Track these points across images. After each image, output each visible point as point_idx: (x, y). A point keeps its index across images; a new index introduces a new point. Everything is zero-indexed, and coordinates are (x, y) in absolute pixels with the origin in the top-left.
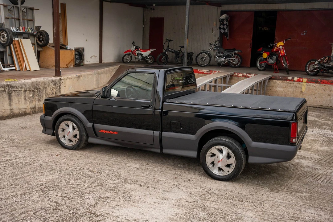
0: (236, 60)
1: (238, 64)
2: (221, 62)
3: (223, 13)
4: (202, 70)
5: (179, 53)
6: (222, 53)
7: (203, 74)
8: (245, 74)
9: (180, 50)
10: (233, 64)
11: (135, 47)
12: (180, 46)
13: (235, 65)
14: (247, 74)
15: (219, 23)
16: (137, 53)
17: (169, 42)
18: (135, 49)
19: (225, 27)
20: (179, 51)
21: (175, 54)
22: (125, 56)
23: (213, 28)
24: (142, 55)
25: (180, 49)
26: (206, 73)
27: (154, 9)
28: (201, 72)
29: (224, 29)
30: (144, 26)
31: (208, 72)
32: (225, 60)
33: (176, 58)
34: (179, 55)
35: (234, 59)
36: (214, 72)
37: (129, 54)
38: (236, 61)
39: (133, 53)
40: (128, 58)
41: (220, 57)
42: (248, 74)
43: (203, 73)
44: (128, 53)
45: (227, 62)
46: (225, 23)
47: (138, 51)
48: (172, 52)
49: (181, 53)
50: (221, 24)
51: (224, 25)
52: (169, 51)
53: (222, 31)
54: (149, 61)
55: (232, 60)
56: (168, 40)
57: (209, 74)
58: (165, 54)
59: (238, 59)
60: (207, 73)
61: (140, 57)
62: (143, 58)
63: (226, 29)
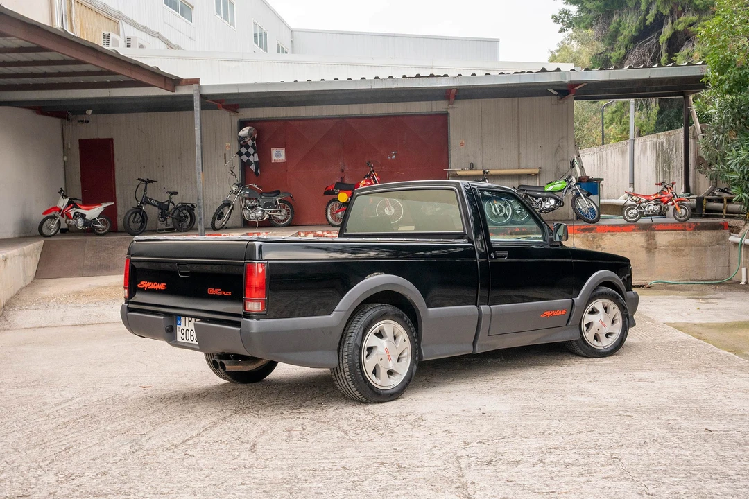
0: (284, 212)
1: (286, 219)
2: (257, 218)
3: (243, 124)
5: (168, 206)
6: (256, 199)
8: (320, 233)
9: (170, 201)
10: (278, 220)
11: (67, 200)
12: (169, 193)
13: (282, 221)
14: (323, 231)
15: (236, 145)
16: (72, 214)
17: (146, 184)
18: (69, 204)
19: (251, 151)
20: (167, 203)
21: (160, 208)
22: (44, 220)
23: (225, 154)
24: (83, 216)
25: (170, 198)
27: (87, 122)
29: (248, 154)
30: (65, 158)
32: (263, 214)
33: (162, 217)
34: (167, 210)
35: (280, 211)
37: (54, 217)
38: (282, 214)
39: (62, 215)
40: (53, 226)
41: (252, 208)
42: (325, 233)
44: (52, 214)
45: (266, 217)
46: (250, 143)
47: (74, 209)
48: (155, 205)
49: (171, 206)
50: (241, 146)
51: (247, 147)
52: (149, 203)
53: (245, 158)
54: (98, 228)
55: (276, 212)
56: (143, 180)
58: (141, 209)
59: (287, 210)
61: (80, 222)
62: (87, 223)
63: (253, 155)
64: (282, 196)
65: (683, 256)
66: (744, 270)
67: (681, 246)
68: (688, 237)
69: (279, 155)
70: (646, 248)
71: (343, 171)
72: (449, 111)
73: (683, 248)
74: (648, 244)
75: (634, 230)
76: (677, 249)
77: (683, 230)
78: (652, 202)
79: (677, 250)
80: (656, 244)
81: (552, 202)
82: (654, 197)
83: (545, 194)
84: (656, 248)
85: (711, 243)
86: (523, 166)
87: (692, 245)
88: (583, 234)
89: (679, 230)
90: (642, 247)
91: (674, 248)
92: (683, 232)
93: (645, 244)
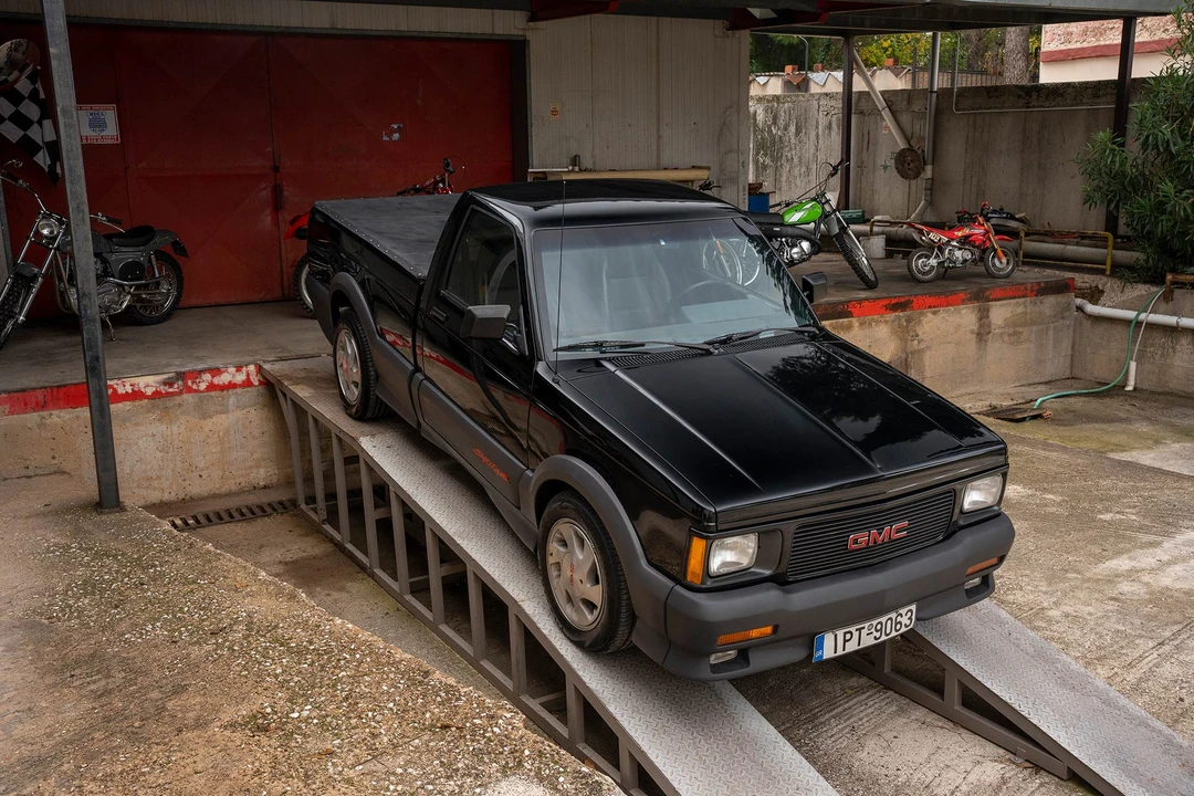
0: (166, 284)
1: (165, 301)
2: (108, 306)
4: (128, 382)
7: (137, 403)
10: (151, 306)
13: (157, 308)
19: (30, 110)
26: (157, 395)
28: (121, 390)
29: (24, 122)
31: (165, 383)
32: (120, 293)
35: (158, 284)
36: (207, 377)
38: (162, 290)
43: (136, 395)
45: (127, 301)
55: (148, 287)
57: (181, 393)
60: (164, 389)
63: (40, 123)
64: (160, 241)
65: (1021, 343)
66: (1133, 365)
67: (1020, 326)
68: (1029, 310)
69: (102, 125)
70: (978, 334)
71: (276, 169)
72: (529, 35)
73: (1021, 329)
74: (981, 326)
75: (963, 302)
76: (1014, 331)
77: (1024, 297)
78: (955, 243)
79: (1016, 333)
80: (989, 325)
81: (805, 245)
82: (960, 234)
83: (790, 230)
84: (989, 332)
85: (1055, 316)
86: (665, 161)
87: (1033, 323)
88: (891, 316)
89: (1019, 297)
90: (972, 332)
91: (1011, 331)
92: (1023, 300)
93: (975, 328)
